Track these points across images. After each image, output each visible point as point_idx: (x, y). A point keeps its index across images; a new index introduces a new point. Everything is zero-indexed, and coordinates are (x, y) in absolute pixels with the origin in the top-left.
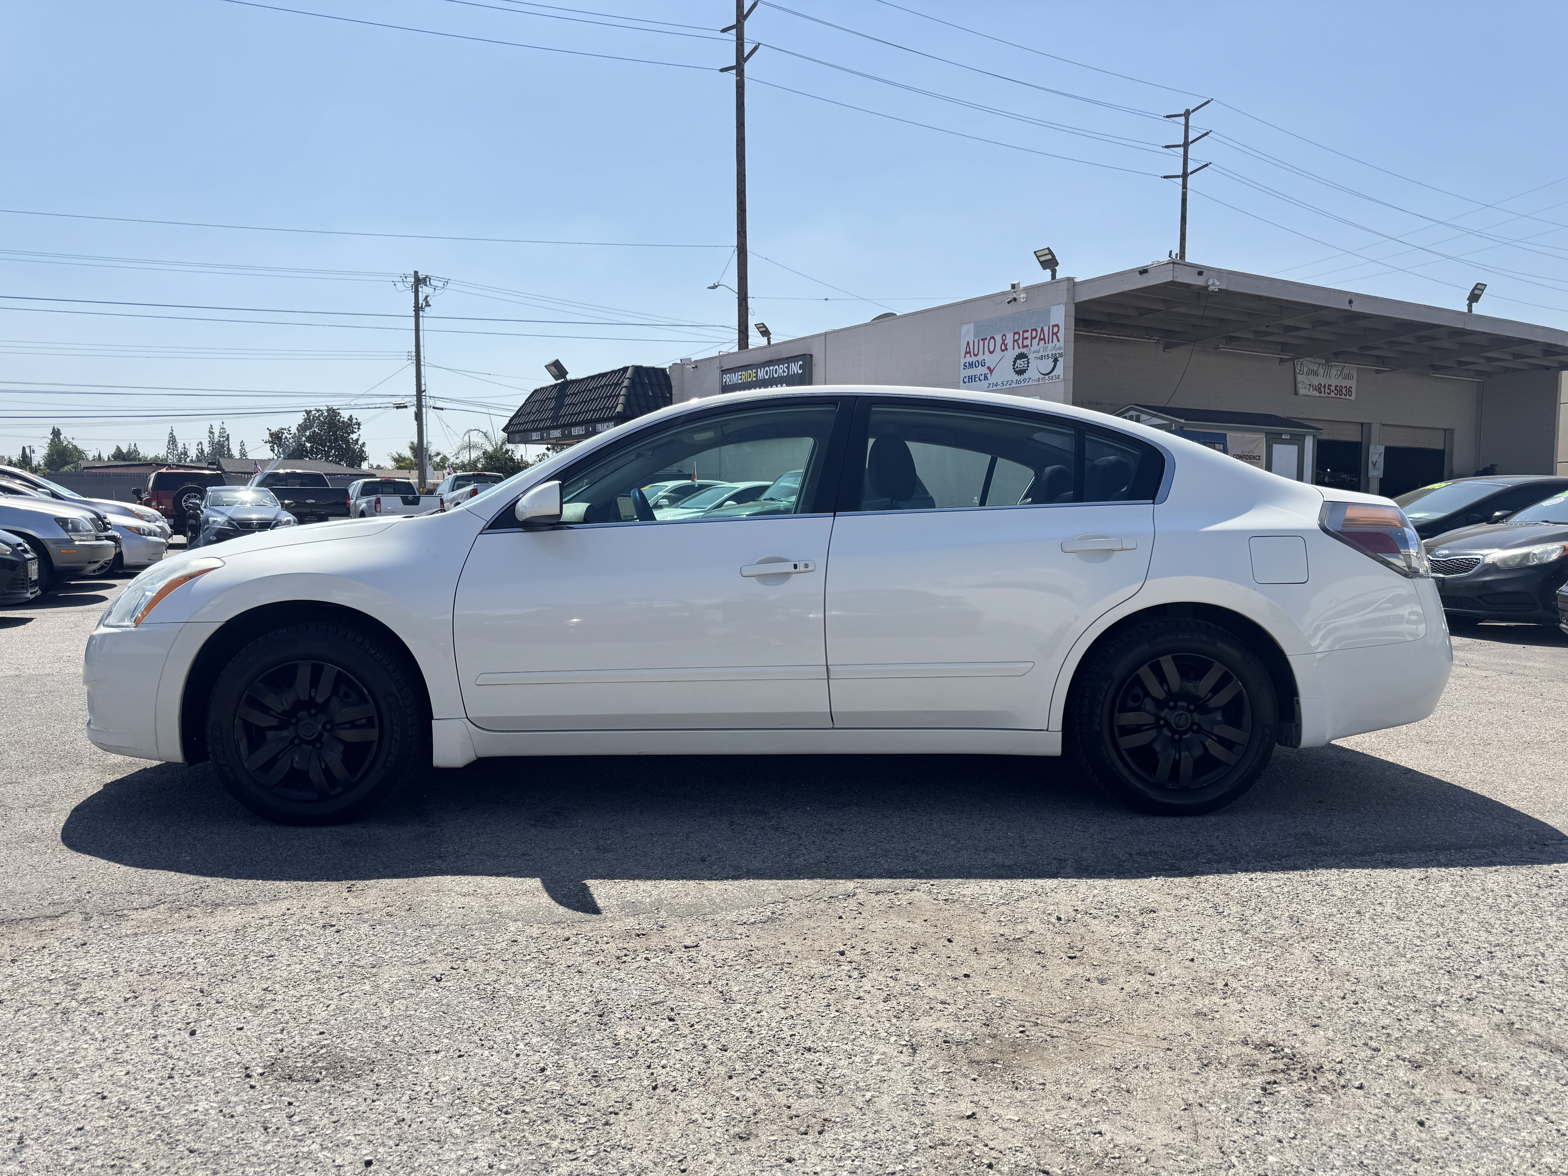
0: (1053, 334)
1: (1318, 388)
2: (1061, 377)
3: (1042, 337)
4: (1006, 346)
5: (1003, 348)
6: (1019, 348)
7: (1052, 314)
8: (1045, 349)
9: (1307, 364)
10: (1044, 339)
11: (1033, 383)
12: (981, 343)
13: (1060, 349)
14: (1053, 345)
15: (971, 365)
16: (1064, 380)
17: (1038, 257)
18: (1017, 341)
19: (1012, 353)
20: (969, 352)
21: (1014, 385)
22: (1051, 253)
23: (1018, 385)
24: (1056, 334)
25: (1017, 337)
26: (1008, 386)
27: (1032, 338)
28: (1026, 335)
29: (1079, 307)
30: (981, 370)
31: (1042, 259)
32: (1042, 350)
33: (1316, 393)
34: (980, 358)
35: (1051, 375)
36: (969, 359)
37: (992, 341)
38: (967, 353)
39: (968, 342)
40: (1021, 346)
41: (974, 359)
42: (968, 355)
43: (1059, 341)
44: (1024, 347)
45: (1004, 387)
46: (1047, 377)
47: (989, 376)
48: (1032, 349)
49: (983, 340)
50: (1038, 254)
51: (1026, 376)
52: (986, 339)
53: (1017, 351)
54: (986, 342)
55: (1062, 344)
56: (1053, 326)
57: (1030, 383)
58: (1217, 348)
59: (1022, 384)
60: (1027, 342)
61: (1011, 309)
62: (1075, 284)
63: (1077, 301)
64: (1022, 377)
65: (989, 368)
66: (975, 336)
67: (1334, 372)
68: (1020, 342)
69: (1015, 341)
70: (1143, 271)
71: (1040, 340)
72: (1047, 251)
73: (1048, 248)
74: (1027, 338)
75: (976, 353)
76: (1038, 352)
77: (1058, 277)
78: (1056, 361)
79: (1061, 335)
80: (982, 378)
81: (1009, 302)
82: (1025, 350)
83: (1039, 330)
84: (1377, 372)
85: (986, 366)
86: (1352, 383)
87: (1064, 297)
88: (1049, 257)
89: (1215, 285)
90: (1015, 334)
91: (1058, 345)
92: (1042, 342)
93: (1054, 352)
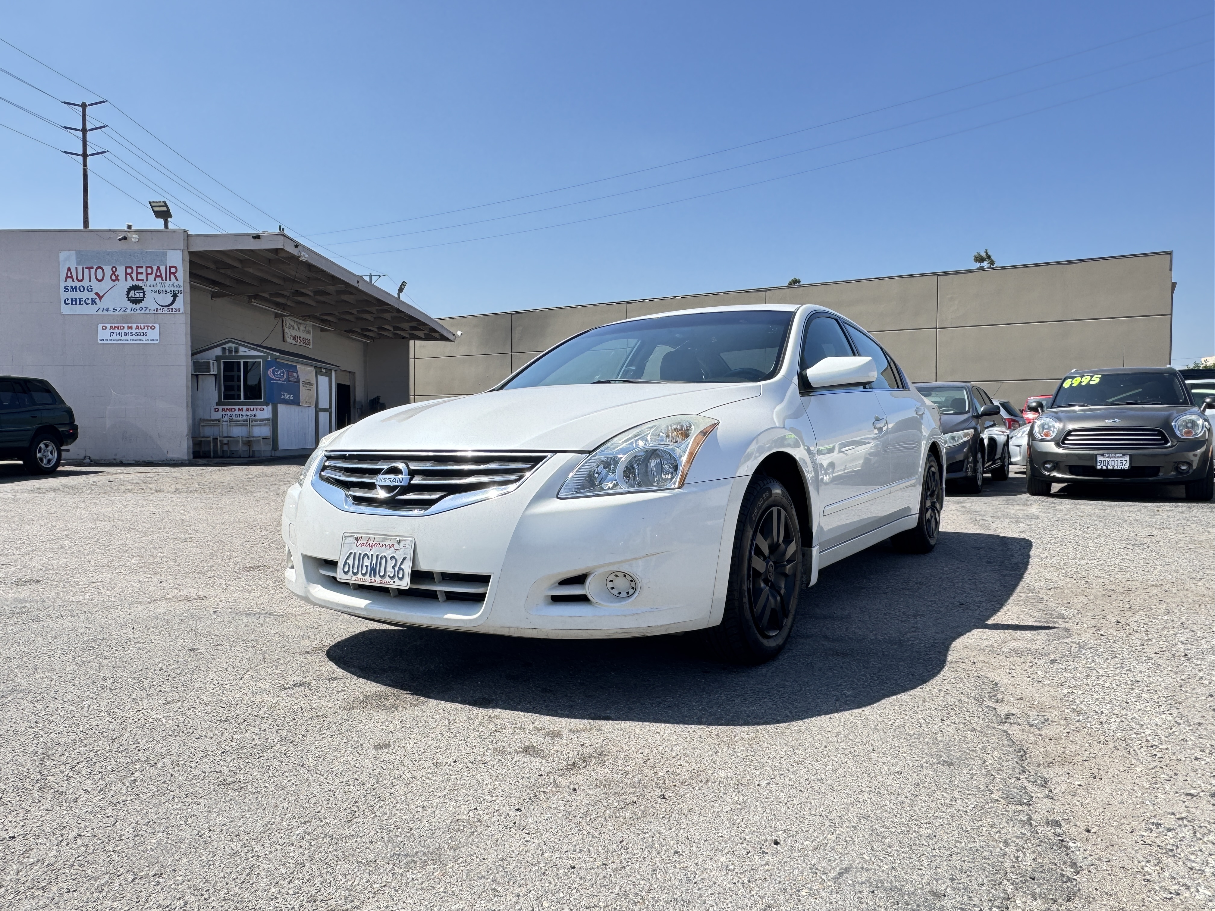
0: (171, 273)
1: (294, 338)
2: (182, 310)
3: (158, 274)
4: (117, 277)
5: (114, 278)
6: (133, 280)
7: (168, 256)
8: (163, 285)
9: (289, 321)
10: (161, 276)
11: (151, 312)
12: (86, 271)
13: (178, 286)
14: (172, 282)
15: (74, 289)
16: (185, 313)
17: (152, 207)
18: (130, 274)
19: (124, 284)
20: (71, 277)
21: (128, 312)
22: (166, 206)
23: (133, 312)
24: (174, 274)
25: (129, 271)
26: (121, 312)
27: (147, 274)
28: (140, 270)
29: (191, 253)
30: (85, 295)
31: (156, 209)
32: (159, 285)
33: (293, 342)
34: (86, 283)
35: (172, 307)
36: (70, 283)
37: (99, 270)
38: (67, 277)
39: (69, 269)
40: (135, 279)
41: (78, 284)
42: (70, 280)
43: (177, 280)
44: (138, 280)
45: (117, 312)
46: (166, 309)
47: (97, 300)
48: (148, 283)
49: (89, 268)
50: (153, 204)
51: (141, 305)
52: (92, 268)
53: (130, 283)
54: (93, 271)
55: (181, 282)
56: (170, 267)
57: (147, 312)
58: (249, 302)
59: (138, 312)
60: (140, 277)
61: (123, 245)
62: (188, 236)
63: (192, 249)
64: (138, 306)
65: (97, 294)
66: (78, 263)
67: (302, 328)
68: (134, 275)
69: (127, 274)
70: (257, 237)
71: (156, 276)
72: (163, 204)
73: (164, 202)
74: (142, 273)
75: (80, 278)
76: (155, 286)
77: (171, 226)
78: (175, 296)
79: (180, 274)
80: (90, 301)
81: (120, 240)
82: (140, 283)
83: (155, 268)
84: (322, 330)
85: (94, 291)
86: (310, 337)
87: (181, 245)
88: (165, 209)
89: (305, 257)
90: (127, 268)
91: (176, 283)
92: (159, 280)
93: (173, 288)
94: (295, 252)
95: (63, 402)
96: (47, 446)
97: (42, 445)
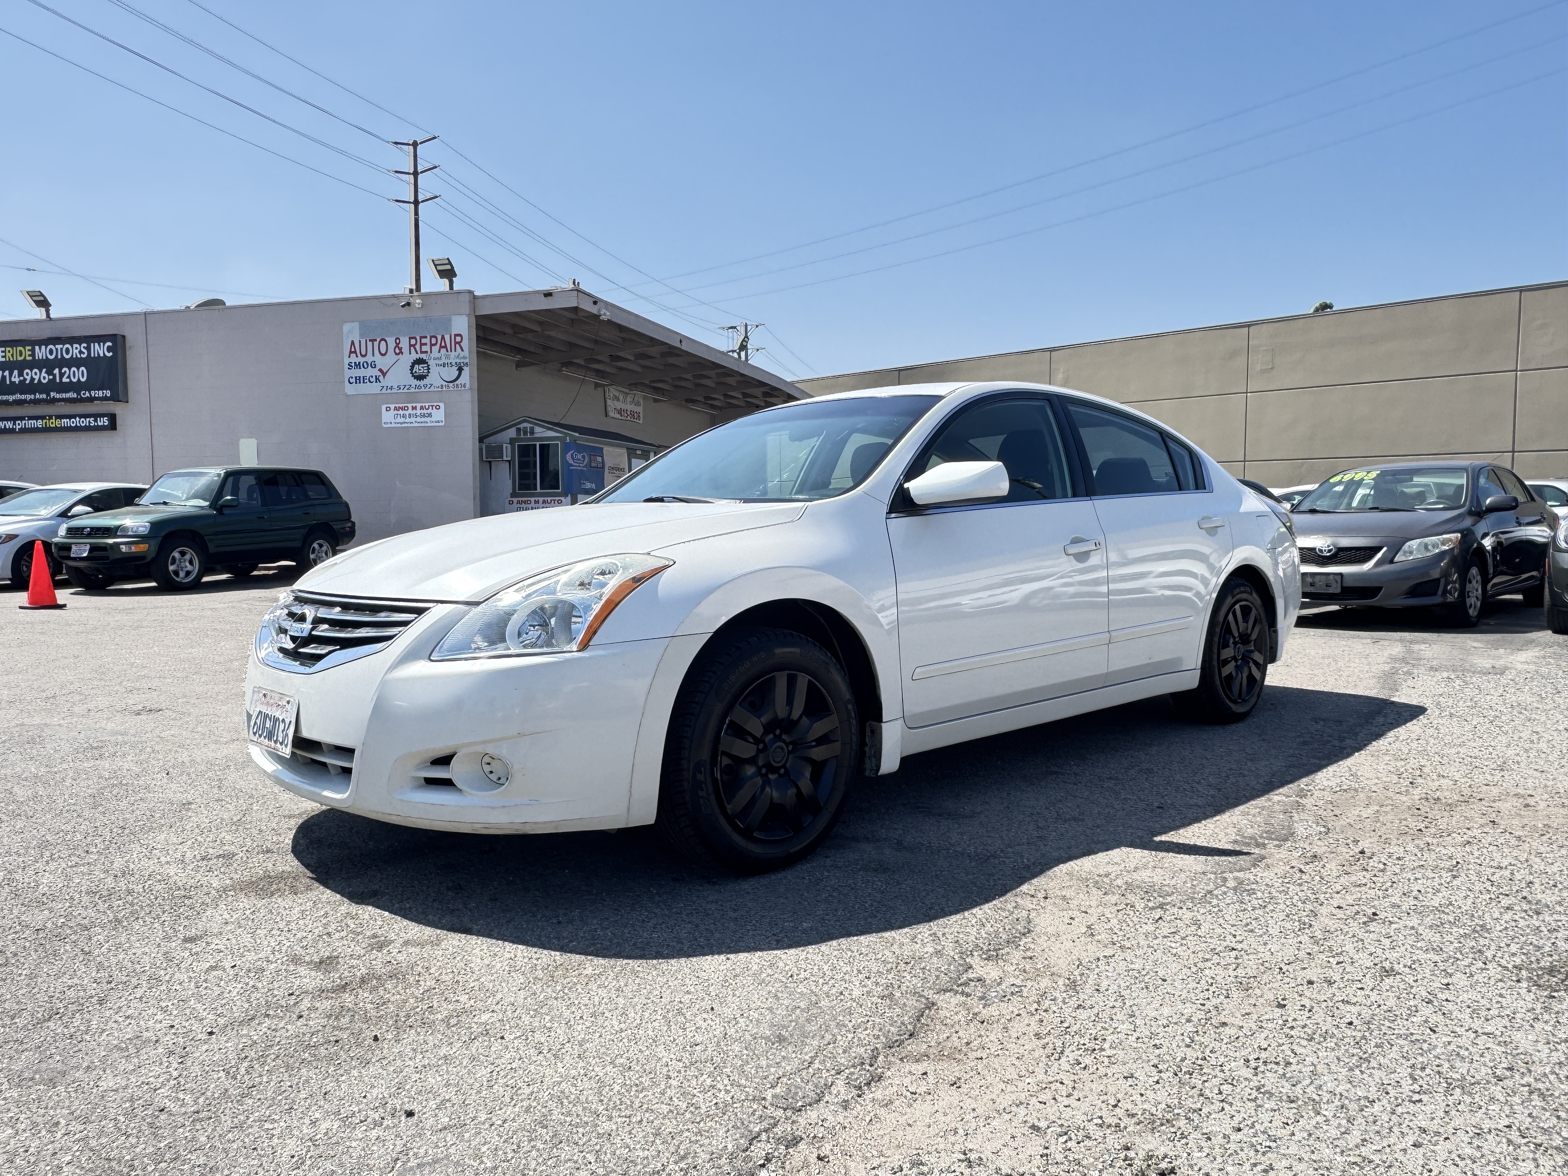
0: (456, 343)
1: (620, 412)
2: (468, 386)
3: (443, 344)
4: (400, 349)
5: (397, 351)
6: (417, 353)
7: (453, 322)
8: (447, 357)
9: (612, 391)
10: (445, 347)
11: (436, 389)
12: (370, 344)
13: (464, 358)
14: (457, 354)
15: (358, 365)
16: (471, 389)
17: (436, 265)
18: (414, 346)
19: (408, 358)
20: (355, 352)
21: (413, 390)
22: (450, 263)
23: (417, 390)
24: (459, 343)
25: (413, 342)
26: (405, 391)
27: (432, 345)
28: (424, 341)
29: (479, 318)
30: (370, 372)
31: (439, 268)
32: (443, 358)
33: (618, 416)
34: (369, 358)
35: (458, 382)
36: (354, 359)
37: (383, 343)
38: (351, 352)
39: (353, 343)
40: (419, 352)
41: (361, 360)
42: (353, 355)
43: (462, 350)
44: (422, 352)
45: (401, 391)
46: (451, 385)
47: (381, 378)
48: (433, 356)
49: (373, 341)
50: (436, 263)
51: (425, 381)
52: (376, 340)
53: (414, 356)
54: (376, 344)
55: (466, 353)
56: (456, 335)
57: (432, 389)
58: (560, 371)
59: (423, 389)
60: (424, 348)
61: (405, 313)
62: (475, 297)
63: (477, 314)
64: (422, 383)
65: (380, 370)
66: (362, 335)
67: (629, 399)
68: (418, 347)
69: (410, 345)
70: (548, 294)
71: (441, 347)
72: (447, 262)
73: (448, 259)
74: (425, 344)
75: (363, 353)
76: (440, 358)
77: (456, 287)
78: (460, 370)
79: (465, 344)
80: (373, 379)
81: (403, 306)
82: (424, 356)
83: (439, 338)
84: (656, 401)
85: (378, 368)
86: (639, 409)
87: (466, 309)
88: (448, 267)
89: (606, 315)
90: (410, 338)
91: (462, 354)
92: (443, 351)
93: (458, 361)
94: (594, 310)
95: (340, 497)
96: (321, 546)
97: (315, 545)
